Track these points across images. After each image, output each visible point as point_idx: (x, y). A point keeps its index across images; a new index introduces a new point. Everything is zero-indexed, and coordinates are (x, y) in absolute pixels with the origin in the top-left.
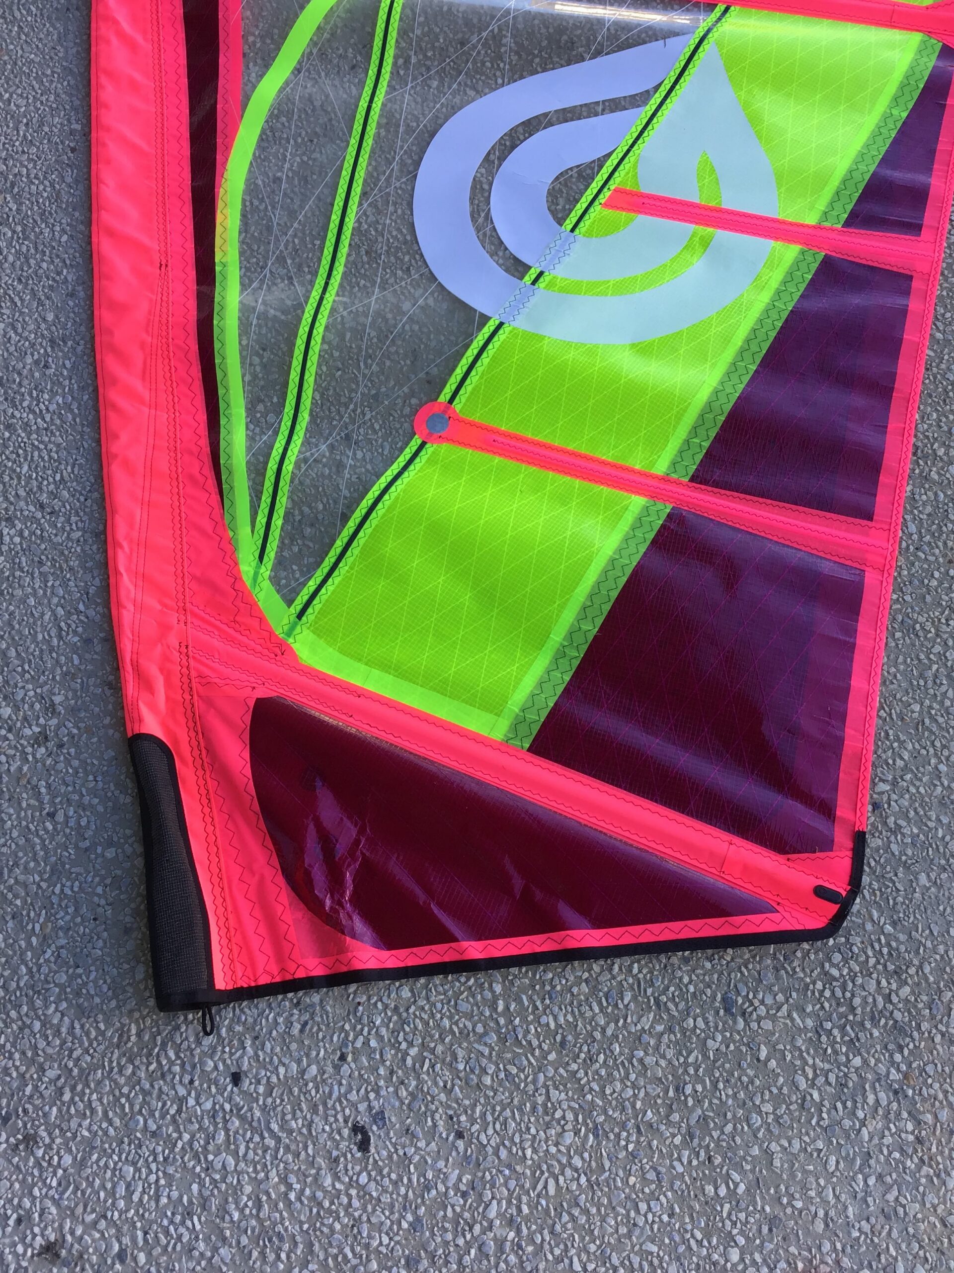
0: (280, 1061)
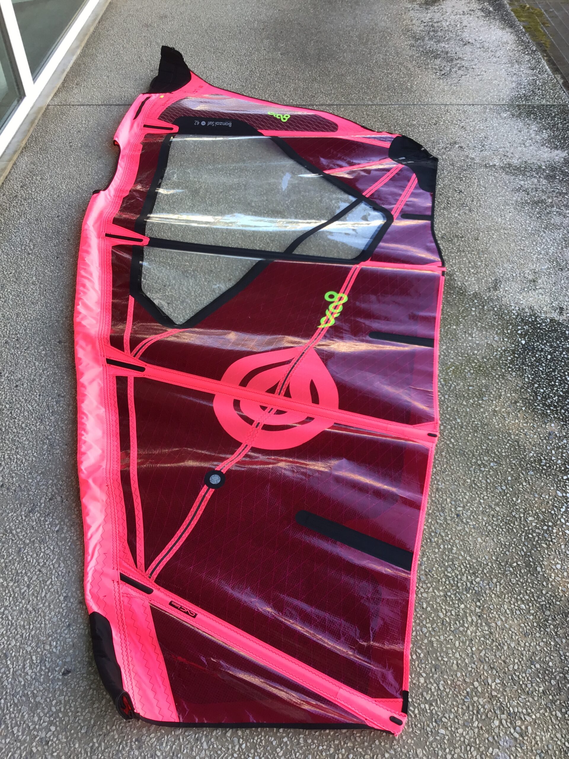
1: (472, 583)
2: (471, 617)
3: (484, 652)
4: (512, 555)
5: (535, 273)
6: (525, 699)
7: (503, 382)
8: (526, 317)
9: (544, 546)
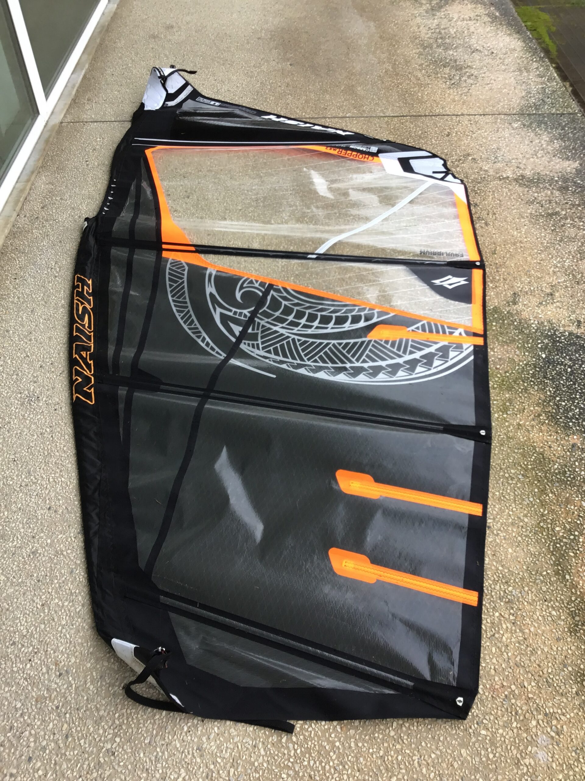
1: (505, 592)
2: (506, 624)
3: (519, 657)
4: (542, 565)
5: (552, 286)
6: (559, 700)
7: (526, 396)
8: (545, 331)
9: (572, 554)
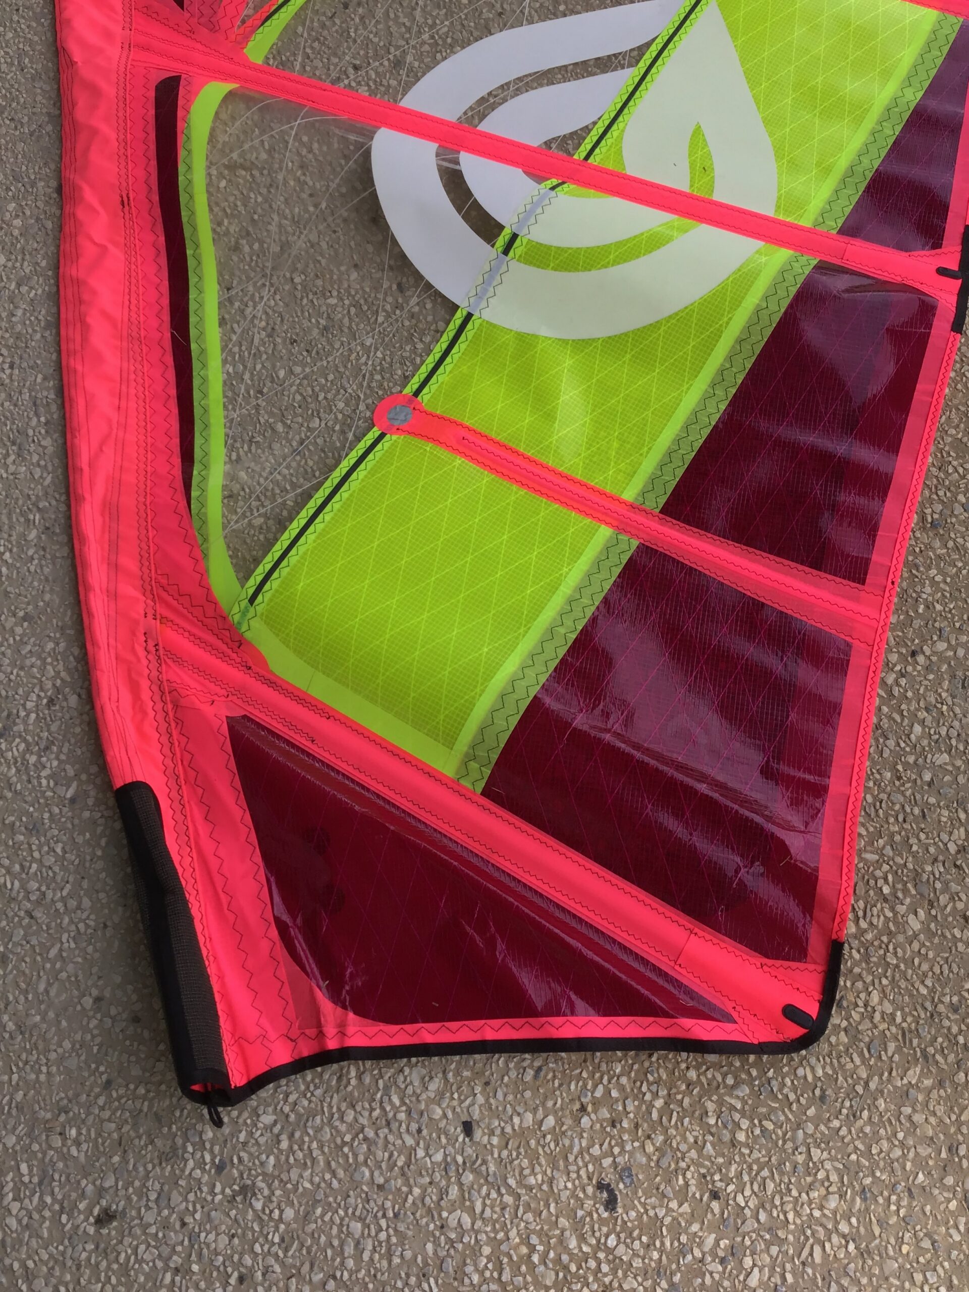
0: (514, 1110)
